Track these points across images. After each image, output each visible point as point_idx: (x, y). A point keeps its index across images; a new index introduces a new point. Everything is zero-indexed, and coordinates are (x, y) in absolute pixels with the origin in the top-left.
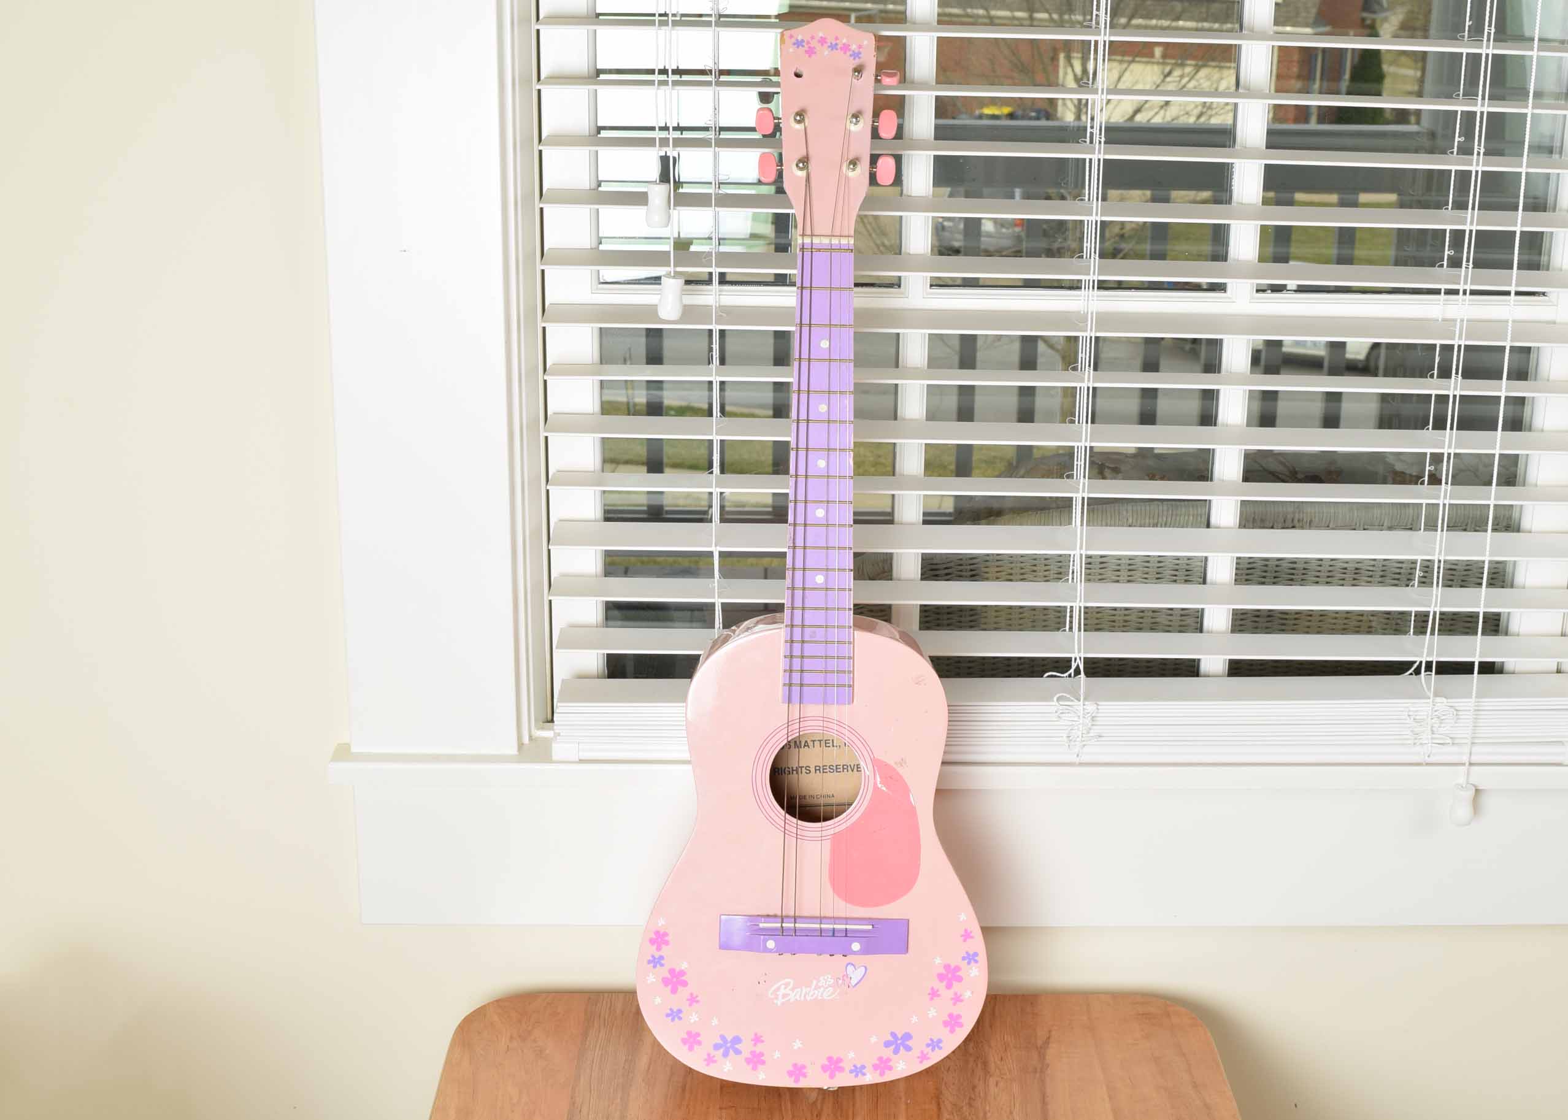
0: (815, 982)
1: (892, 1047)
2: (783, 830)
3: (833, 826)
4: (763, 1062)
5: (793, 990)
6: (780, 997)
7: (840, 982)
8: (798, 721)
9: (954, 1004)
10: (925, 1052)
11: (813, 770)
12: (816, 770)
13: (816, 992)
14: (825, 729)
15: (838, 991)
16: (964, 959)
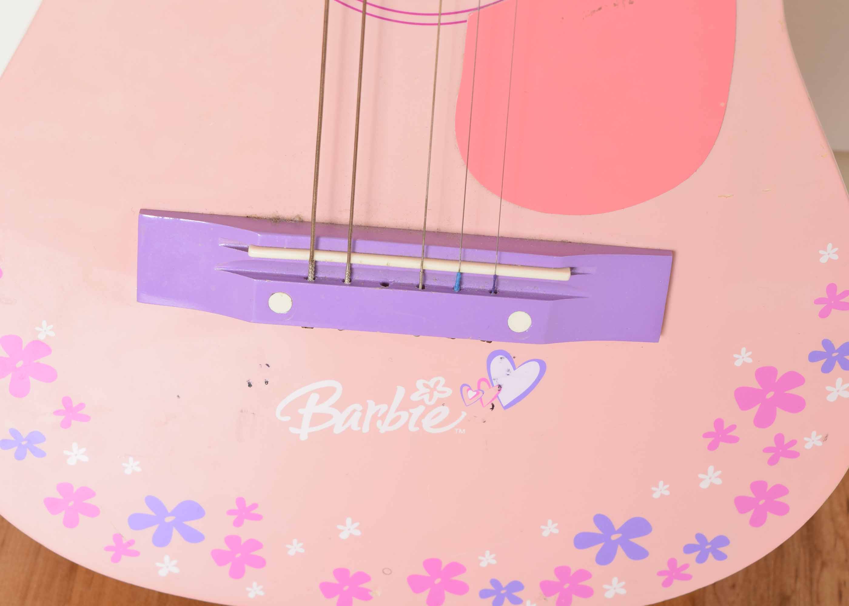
0: (401, 392)
1: (595, 549)
4: (260, 563)
5: (340, 406)
6: (306, 422)
7: (471, 394)
9: (772, 462)
10: (679, 564)
13: (404, 415)
15: (464, 414)
16: (814, 357)
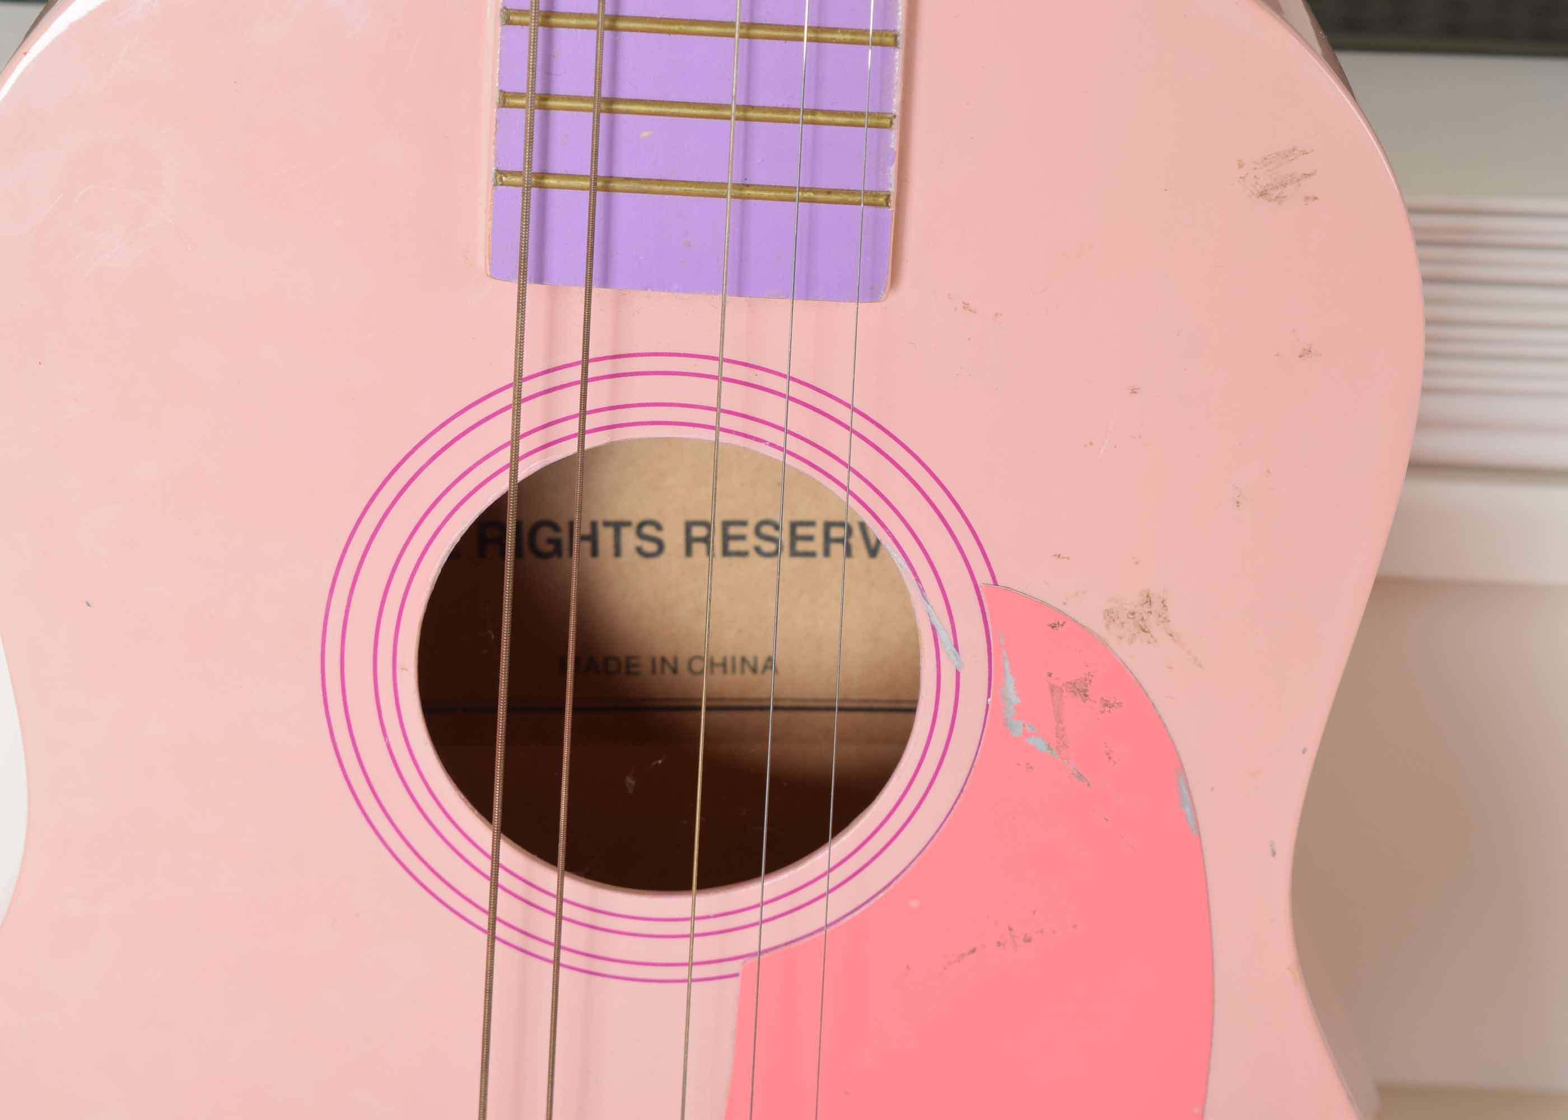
2: (484, 921)
3: (754, 916)
8: (575, 374)
11: (673, 537)
12: (690, 541)
14: (726, 421)
